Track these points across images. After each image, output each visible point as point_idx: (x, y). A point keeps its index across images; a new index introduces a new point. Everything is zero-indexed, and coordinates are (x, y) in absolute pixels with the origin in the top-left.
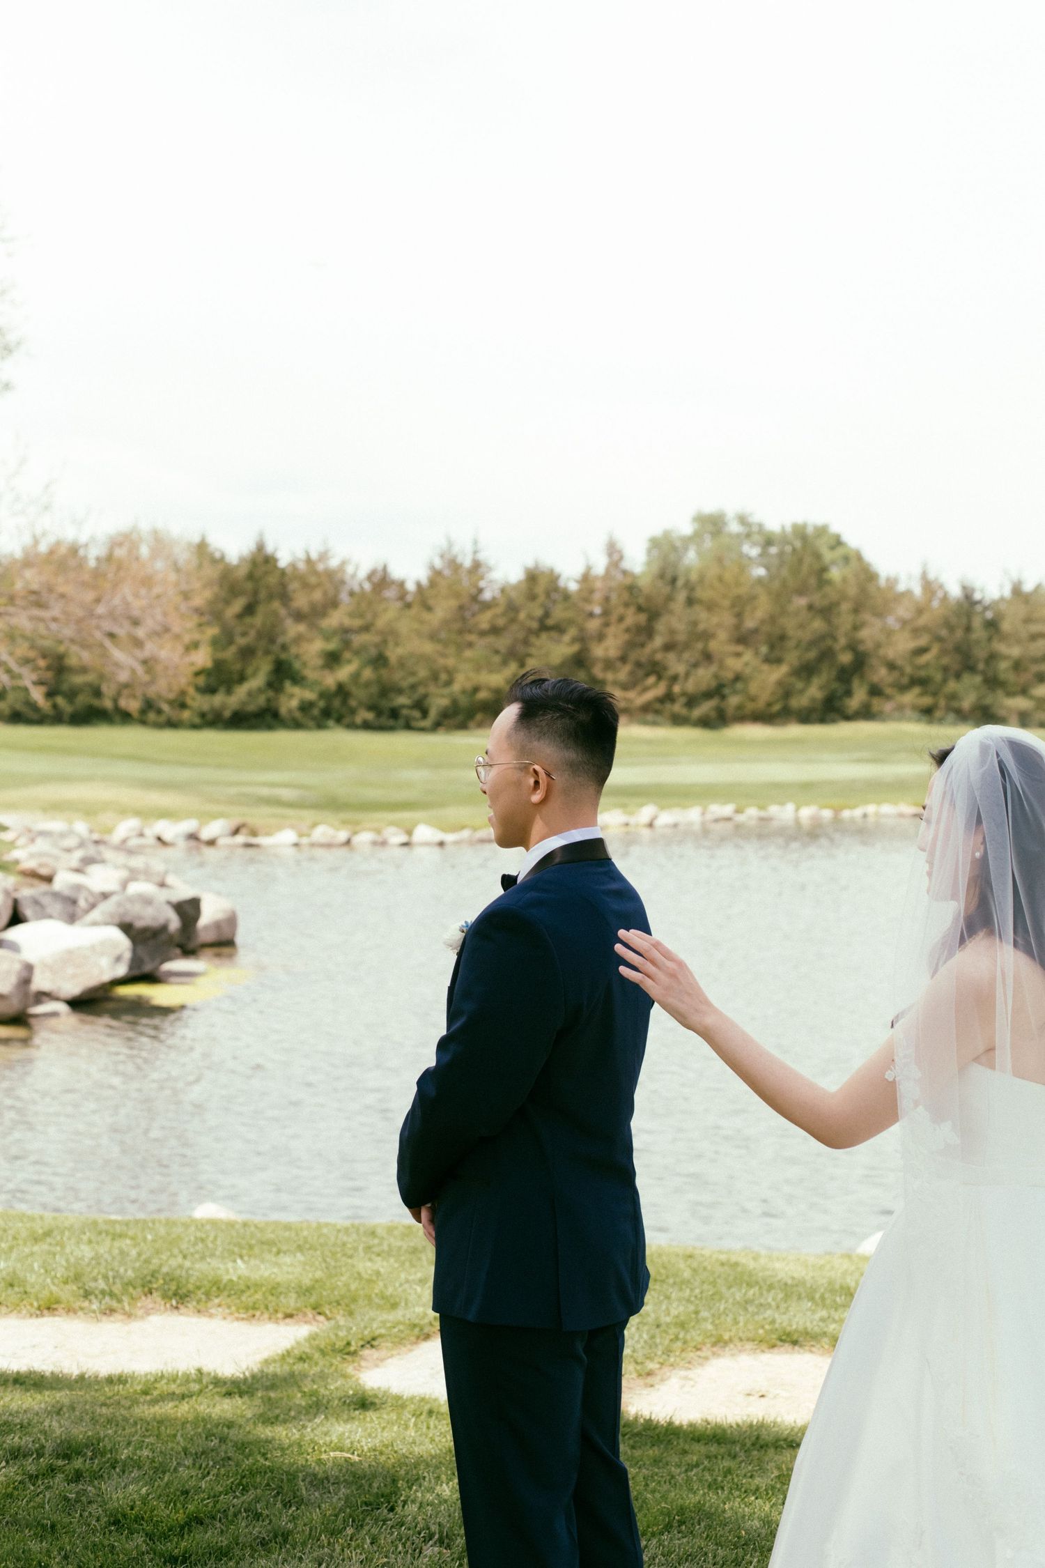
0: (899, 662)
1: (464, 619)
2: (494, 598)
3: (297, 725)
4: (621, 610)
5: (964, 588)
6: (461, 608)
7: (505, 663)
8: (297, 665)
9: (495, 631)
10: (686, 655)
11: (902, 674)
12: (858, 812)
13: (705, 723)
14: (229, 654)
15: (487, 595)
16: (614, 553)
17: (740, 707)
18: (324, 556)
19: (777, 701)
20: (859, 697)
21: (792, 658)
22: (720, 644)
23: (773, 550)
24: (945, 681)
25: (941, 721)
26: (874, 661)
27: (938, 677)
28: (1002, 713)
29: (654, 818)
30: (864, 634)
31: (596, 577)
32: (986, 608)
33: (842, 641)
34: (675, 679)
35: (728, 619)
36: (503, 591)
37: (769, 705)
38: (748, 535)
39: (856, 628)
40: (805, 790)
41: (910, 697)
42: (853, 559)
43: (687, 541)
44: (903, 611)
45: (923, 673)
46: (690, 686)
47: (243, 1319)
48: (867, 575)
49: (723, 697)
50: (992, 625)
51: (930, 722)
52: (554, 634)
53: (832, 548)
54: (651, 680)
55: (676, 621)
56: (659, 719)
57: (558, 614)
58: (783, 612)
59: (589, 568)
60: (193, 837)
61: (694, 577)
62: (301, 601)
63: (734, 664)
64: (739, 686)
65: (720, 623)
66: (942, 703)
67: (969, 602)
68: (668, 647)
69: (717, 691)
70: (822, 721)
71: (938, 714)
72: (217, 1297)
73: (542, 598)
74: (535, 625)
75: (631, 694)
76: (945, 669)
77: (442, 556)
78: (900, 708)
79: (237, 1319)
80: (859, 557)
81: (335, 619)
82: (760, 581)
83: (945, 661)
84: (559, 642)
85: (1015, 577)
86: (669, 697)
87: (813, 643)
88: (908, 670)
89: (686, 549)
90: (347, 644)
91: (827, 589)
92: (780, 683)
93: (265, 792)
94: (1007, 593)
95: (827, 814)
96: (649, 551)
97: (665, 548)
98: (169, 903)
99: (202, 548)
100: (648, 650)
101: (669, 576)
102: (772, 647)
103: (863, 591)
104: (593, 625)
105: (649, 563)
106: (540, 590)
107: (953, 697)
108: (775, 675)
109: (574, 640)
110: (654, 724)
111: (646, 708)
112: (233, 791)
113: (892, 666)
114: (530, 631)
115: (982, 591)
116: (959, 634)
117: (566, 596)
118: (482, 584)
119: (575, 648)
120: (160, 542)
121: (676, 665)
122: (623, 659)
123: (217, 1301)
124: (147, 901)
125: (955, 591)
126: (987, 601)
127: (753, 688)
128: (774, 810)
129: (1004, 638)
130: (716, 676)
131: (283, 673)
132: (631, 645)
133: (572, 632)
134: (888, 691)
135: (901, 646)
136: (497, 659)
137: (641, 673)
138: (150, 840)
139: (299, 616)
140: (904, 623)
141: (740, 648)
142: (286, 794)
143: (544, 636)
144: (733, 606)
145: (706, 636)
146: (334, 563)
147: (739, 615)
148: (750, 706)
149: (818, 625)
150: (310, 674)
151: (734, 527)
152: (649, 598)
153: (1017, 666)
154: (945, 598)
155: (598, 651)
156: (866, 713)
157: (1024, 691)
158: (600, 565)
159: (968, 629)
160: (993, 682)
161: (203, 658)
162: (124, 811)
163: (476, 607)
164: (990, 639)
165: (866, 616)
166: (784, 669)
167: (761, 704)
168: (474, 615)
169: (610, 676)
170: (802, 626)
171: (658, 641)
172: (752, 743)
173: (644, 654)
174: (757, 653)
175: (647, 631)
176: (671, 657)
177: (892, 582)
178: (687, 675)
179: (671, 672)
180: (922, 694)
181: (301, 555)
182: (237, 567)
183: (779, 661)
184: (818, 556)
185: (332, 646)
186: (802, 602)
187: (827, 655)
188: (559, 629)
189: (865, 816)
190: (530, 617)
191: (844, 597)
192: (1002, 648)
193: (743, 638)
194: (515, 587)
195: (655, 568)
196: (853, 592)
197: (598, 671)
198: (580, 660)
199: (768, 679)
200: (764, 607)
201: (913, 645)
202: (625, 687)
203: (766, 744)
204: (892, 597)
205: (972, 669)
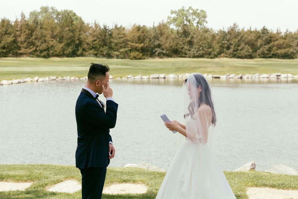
0: (90, 43)
4: (25, 30)
5: (104, 26)
10: (40, 41)
11: (90, 46)
13: (44, 57)
16: (23, 16)
17: (53, 53)
19: (61, 52)
20: (80, 51)
21: (65, 42)
22: (48, 38)
23: (59, 16)
24: (100, 48)
25: (99, 57)
26: (84, 43)
27: (98, 47)
28: (113, 55)
30: (81, 36)
31: (19, 22)
32: (109, 31)
33: (77, 38)
34: (37, 46)
35: (50, 33)
37: (60, 53)
38: (54, 12)
39: (79, 35)
40: (72, 73)
41: (92, 51)
42: (79, 19)
43: (39, 13)
44: (90, 31)
45: (95, 46)
46: (41, 48)
48: (82, 23)
49: (49, 51)
50: (111, 35)
51: (96, 57)
52: (8, 35)
53: (73, 16)
54: (32, 46)
55: (38, 32)
56: (33, 56)
57: (10, 30)
58: (63, 31)
59: (17, 20)
61: (42, 22)
63: (51, 43)
64: (53, 48)
65: (48, 34)
66: (99, 53)
67: (105, 29)
69: (48, 49)
70: (72, 57)
71: (98, 55)
73: (6, 26)
74: (4, 33)
75: (27, 50)
76: (100, 45)
78: (90, 54)
80: (81, 19)
82: (57, 24)
83: (100, 43)
84: (10, 37)
85: (115, 24)
86: (36, 51)
87: (69, 38)
88: (92, 45)
89: (39, 15)
91: (73, 26)
92: (62, 48)
94: (114, 27)
96: (30, 16)
97: (34, 15)
100: (31, 39)
101: (36, 22)
102: (60, 39)
103: (81, 26)
104: (18, 33)
106: (5, 24)
107: (102, 51)
109: (14, 37)
110: (33, 57)
111: (30, 53)
113: (88, 44)
115: (108, 27)
116: (103, 37)
117: (12, 26)
119: (14, 38)
121: (38, 43)
122: (25, 41)
125: (102, 27)
126: (109, 29)
127: (56, 48)
128: (65, 78)
129: (113, 38)
130: (47, 46)
132: (27, 38)
133: (13, 35)
134: (87, 50)
135: (90, 39)
137: (29, 45)
140: (90, 34)
141: (53, 39)
143: (6, 35)
144: (51, 29)
145: (45, 36)
147: (53, 31)
148: (55, 53)
149: (71, 34)
151: (50, 10)
152: (31, 27)
153: (116, 44)
154: (100, 28)
155: (19, 39)
156: (82, 55)
157: (118, 51)
158: (20, 19)
159: (105, 36)
160: (111, 48)
164: (110, 38)
165: (82, 32)
166: (63, 44)
167: (57, 53)
169: (22, 46)
170: (67, 34)
171: (34, 37)
172: (56, 62)
173: (30, 40)
174: (57, 41)
175: (31, 35)
176: (36, 41)
177: (88, 25)
178: (40, 45)
179: (37, 45)
180: (95, 51)
183: (62, 42)
184: (71, 18)
186: (68, 29)
187: (73, 41)
188: (10, 34)
190: (3, 31)
191: (77, 28)
192: (113, 40)
193: (53, 37)
195: (33, 19)
196: (79, 27)
197: (19, 44)
198: (15, 42)
199: (59, 47)
200: (58, 30)
201: (93, 39)
202: (25, 48)
203: (59, 62)
204: (88, 28)
205: (106, 45)
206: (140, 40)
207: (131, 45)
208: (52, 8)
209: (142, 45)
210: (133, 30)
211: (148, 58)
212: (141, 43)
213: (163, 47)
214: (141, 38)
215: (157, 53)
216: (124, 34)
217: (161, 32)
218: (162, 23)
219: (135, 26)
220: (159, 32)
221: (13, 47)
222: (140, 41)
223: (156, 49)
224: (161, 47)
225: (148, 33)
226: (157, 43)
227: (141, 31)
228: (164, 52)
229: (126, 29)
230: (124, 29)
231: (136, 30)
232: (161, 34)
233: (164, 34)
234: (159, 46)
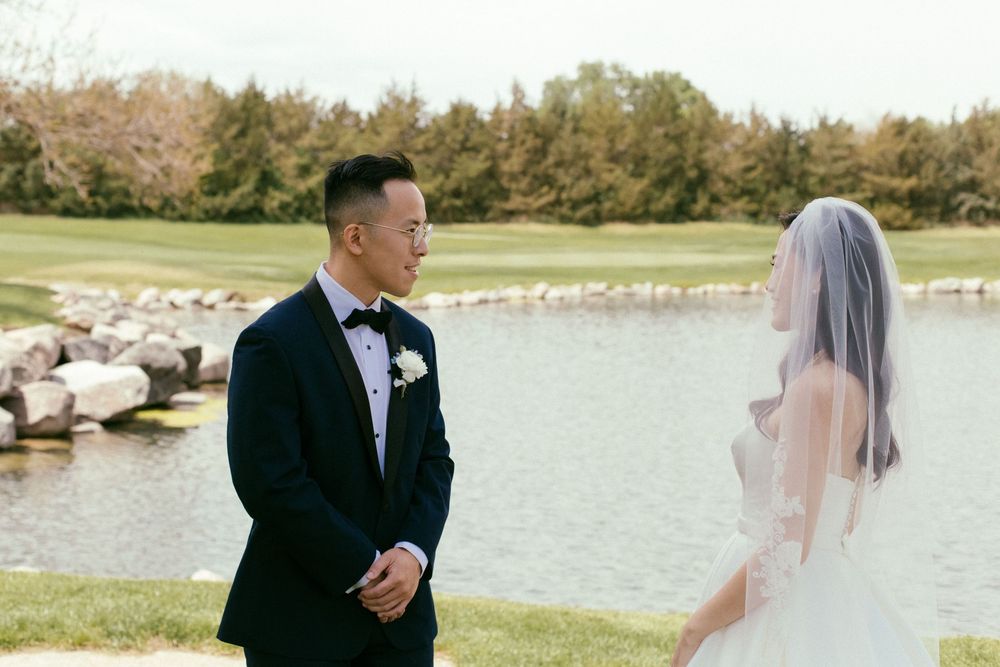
0: (733, 177)
1: (404, 142)
2: (427, 126)
3: (277, 220)
4: (522, 136)
5: (783, 121)
6: (402, 133)
7: (435, 174)
8: (278, 175)
9: (427, 150)
10: (572, 171)
11: (735, 186)
12: (700, 290)
13: (586, 222)
14: (227, 166)
15: (422, 124)
16: (517, 91)
17: (611, 210)
18: (300, 93)
19: (640, 206)
20: (702, 203)
21: (652, 174)
22: (597, 162)
23: (639, 92)
24: (768, 192)
25: (764, 222)
26: (715, 177)
27: (762, 189)
29: (546, 292)
30: (707, 155)
31: (505, 111)
32: (799, 137)
33: (690, 161)
34: (562, 188)
35: (604, 143)
36: (434, 120)
37: (634, 208)
38: (620, 81)
39: (700, 151)
40: (661, 273)
41: (741, 204)
42: (699, 99)
43: (575, 84)
44: (737, 139)
45: (751, 186)
46: (575, 194)
47: (227, 655)
48: (711, 111)
49: (599, 202)
50: (804, 150)
51: (756, 223)
52: (472, 154)
53: (684, 91)
54: (545, 189)
55: (564, 145)
56: (550, 218)
57: (476, 138)
58: (646, 138)
59: (499, 104)
60: (197, 302)
61: (579, 111)
62: (282, 127)
63: (608, 178)
64: (612, 194)
65: (597, 146)
67: (786, 133)
68: (559, 164)
69: (595, 198)
70: (674, 221)
71: (762, 217)
72: (208, 638)
73: (463, 126)
74: (457, 146)
75: (530, 200)
76: (768, 183)
77: (388, 94)
78: (733, 212)
79: (223, 655)
80: (704, 97)
81: (306, 141)
82: (628, 115)
83: (768, 176)
84: (475, 159)
85: (822, 114)
86: (558, 202)
87: (667, 162)
88: (740, 183)
89: (572, 90)
90: (315, 159)
91: (679, 122)
92: (642, 192)
93: (253, 269)
94: (816, 125)
95: (676, 291)
96: (544, 92)
97: (557, 90)
98: (179, 350)
99: (208, 86)
100: (542, 166)
101: (559, 110)
102: (637, 165)
103: (706, 123)
104: (502, 147)
105: (545, 101)
106: (462, 119)
107: (773, 204)
108: (638, 186)
109: (487, 159)
110: (547, 222)
111: (540, 211)
112: (227, 268)
113: (727, 180)
114: (454, 151)
115: (797, 124)
116: (779, 157)
117: (482, 125)
118: (418, 115)
119: (488, 164)
120: (176, 80)
121: (564, 178)
122: (524, 173)
123: (207, 641)
124: (161, 348)
125: (776, 124)
126: (801, 131)
127: (622, 195)
128: (636, 287)
129: (813, 159)
130: (594, 187)
131: (267, 181)
132: (530, 163)
133: (485, 152)
134: (724, 199)
135: (735, 165)
136: (429, 172)
137: (537, 184)
138: (165, 304)
139: (280, 138)
140: (737, 147)
141: (612, 166)
142: (268, 271)
143: (464, 156)
144: (608, 133)
145: (587, 156)
146: (307, 98)
147: (612, 141)
148: (619, 210)
149: (672, 148)
150: (288, 182)
151: (610, 75)
152: (544, 127)
153: (823, 181)
154: (769, 128)
155: (506, 167)
156: (708, 216)
158: (507, 102)
159: (786, 153)
160: (802, 192)
161: (206, 166)
162: (146, 283)
163: (413, 133)
164: (802, 160)
165: (708, 142)
166: (645, 182)
167: (627, 209)
168: (412, 138)
169: (514, 186)
170: (659, 150)
171: (551, 160)
172: (620, 238)
173: (540, 169)
174: (625, 170)
175: (541, 152)
176: (560, 173)
177: (728, 117)
178: (572, 186)
179: (560, 183)
180: (750, 202)
181: (283, 91)
182: (234, 101)
183: (641, 175)
184: (672, 97)
185: (305, 160)
186: (660, 131)
187: (679, 171)
188: (476, 150)
189: (705, 293)
190: (454, 140)
191: (691, 127)
192: (811, 167)
193: (615, 158)
194: (443, 118)
195: (550, 105)
196: (698, 123)
197: (505, 182)
198: (491, 174)
199: (633, 189)
200: (631, 134)
201: (743, 164)
202: (525, 194)
203: (631, 238)
204: (728, 128)
205: (788, 183)
206: (907, 165)
207: (873, 184)
208: (615, 68)
209: (912, 182)
210: (881, 132)
211: (932, 227)
212: (909, 175)
213: (987, 188)
214: (910, 158)
215: (963, 210)
216: (850, 147)
217: (980, 139)
218: (985, 106)
219: (889, 121)
220: (971, 139)
221: (485, 192)
222: (905, 171)
223: (962, 196)
224: (981, 191)
225: (935, 142)
226: (963, 175)
227: (908, 136)
228: (990, 205)
229: (857, 129)
230: (850, 129)
231: (893, 131)
232: (981, 146)
233: (991, 145)
234: (972, 186)
